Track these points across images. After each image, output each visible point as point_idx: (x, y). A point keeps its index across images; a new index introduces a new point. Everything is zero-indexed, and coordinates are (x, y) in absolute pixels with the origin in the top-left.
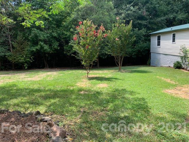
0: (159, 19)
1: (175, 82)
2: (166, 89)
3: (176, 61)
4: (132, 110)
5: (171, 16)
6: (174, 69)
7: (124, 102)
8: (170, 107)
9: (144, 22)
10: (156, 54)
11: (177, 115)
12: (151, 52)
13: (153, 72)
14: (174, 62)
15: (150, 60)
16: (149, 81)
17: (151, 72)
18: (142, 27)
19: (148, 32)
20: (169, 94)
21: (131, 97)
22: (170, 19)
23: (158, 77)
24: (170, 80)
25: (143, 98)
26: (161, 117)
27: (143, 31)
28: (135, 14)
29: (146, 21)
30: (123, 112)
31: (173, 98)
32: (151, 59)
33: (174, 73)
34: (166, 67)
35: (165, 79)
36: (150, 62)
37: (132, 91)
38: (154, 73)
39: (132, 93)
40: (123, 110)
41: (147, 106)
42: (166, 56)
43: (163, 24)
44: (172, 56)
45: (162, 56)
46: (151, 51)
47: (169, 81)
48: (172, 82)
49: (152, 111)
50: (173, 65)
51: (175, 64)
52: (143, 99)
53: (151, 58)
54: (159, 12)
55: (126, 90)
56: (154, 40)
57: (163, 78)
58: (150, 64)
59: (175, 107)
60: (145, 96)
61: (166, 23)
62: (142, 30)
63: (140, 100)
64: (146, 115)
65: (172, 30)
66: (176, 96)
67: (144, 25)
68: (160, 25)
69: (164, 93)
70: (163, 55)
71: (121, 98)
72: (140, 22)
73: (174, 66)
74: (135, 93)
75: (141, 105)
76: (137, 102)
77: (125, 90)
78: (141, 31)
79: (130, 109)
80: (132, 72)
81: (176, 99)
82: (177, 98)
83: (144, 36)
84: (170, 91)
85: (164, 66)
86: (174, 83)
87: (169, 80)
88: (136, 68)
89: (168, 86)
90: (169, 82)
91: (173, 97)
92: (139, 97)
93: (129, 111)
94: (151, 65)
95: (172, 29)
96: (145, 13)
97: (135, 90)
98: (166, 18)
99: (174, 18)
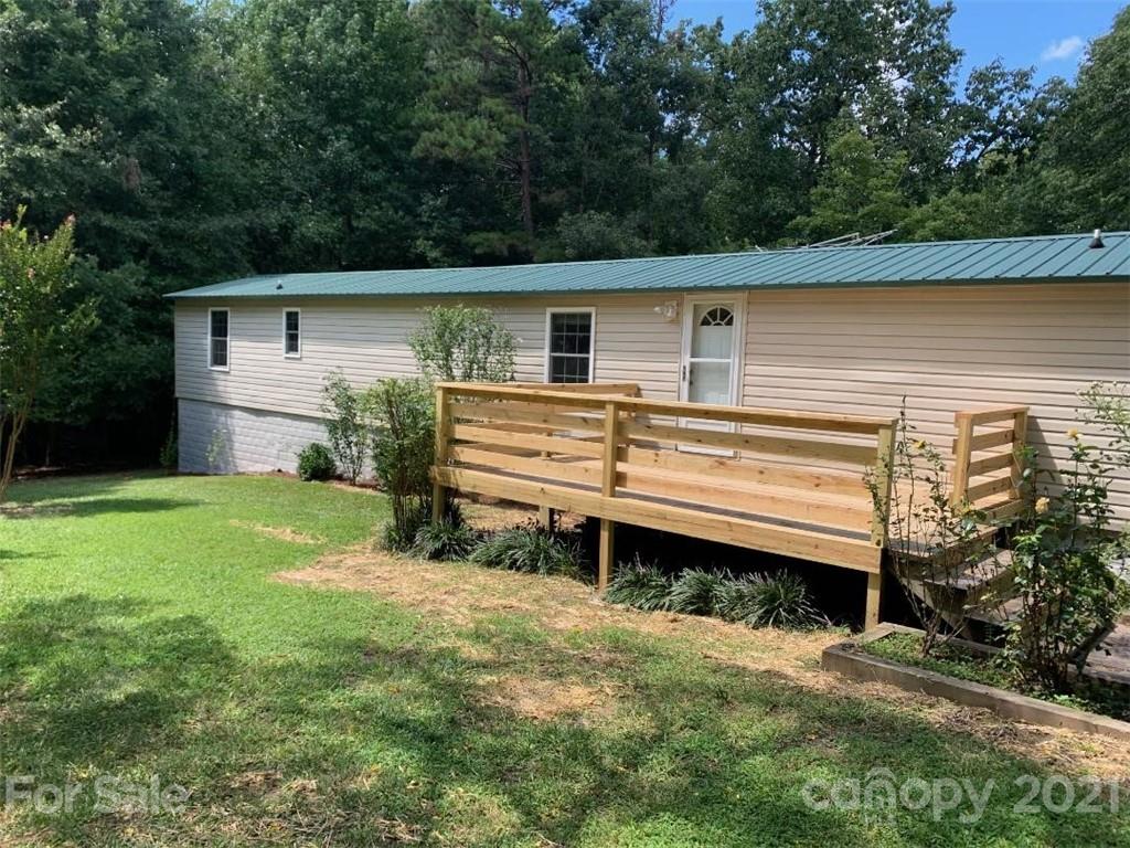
0: (214, 224)
1: (313, 537)
2: (280, 569)
3: (307, 443)
4: (153, 667)
5: (272, 218)
6: (301, 483)
7: (103, 648)
8: (309, 626)
9: (131, 227)
10: (204, 408)
11: (336, 646)
12: (177, 395)
13: (204, 503)
14: (299, 451)
15: (176, 438)
16: (197, 544)
17: (195, 504)
18: (121, 249)
19: (158, 281)
20: (299, 585)
21: (128, 623)
22: (265, 231)
23: (234, 522)
24: (294, 532)
25: (191, 617)
26: (282, 667)
27: (129, 277)
28: (78, 173)
29: (144, 224)
30: (111, 686)
31: (313, 595)
32: (182, 436)
33: (306, 498)
34: (261, 474)
35: (270, 529)
36: (177, 452)
37: (125, 600)
38: (211, 507)
39: (126, 606)
40: (109, 677)
41: (218, 642)
42: (262, 419)
43: (236, 253)
44: (288, 421)
45: (239, 421)
46: (177, 389)
47: (287, 534)
48: (299, 540)
49: (243, 656)
50: (296, 465)
51: (303, 458)
52: (192, 620)
53: (181, 426)
54: (211, 186)
55: (92, 600)
56: (193, 334)
57: (259, 527)
58: (176, 461)
59: (326, 624)
60: (200, 610)
61: (248, 244)
62: (122, 267)
63: (177, 625)
64: (223, 671)
65: (281, 292)
66: (324, 588)
67: (134, 241)
68: (219, 254)
69: (276, 587)
70: (245, 415)
71: (80, 635)
72: (107, 221)
73: (301, 467)
74: (144, 602)
75: (192, 642)
76: (170, 635)
77: (81, 598)
78: (116, 273)
79: (142, 666)
80: (82, 510)
81: (327, 598)
82: (329, 593)
83: (133, 302)
84: (298, 576)
85: (251, 469)
86: (311, 542)
87: (288, 531)
88: (98, 487)
89: (285, 556)
90: (289, 539)
91: (314, 593)
92: (172, 617)
93: (144, 676)
94: (180, 469)
95: (280, 287)
96: (138, 181)
97: (138, 590)
98: (247, 224)
99: (286, 230)
